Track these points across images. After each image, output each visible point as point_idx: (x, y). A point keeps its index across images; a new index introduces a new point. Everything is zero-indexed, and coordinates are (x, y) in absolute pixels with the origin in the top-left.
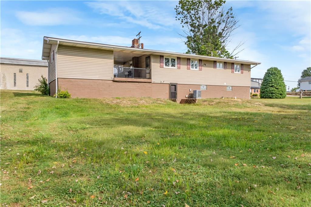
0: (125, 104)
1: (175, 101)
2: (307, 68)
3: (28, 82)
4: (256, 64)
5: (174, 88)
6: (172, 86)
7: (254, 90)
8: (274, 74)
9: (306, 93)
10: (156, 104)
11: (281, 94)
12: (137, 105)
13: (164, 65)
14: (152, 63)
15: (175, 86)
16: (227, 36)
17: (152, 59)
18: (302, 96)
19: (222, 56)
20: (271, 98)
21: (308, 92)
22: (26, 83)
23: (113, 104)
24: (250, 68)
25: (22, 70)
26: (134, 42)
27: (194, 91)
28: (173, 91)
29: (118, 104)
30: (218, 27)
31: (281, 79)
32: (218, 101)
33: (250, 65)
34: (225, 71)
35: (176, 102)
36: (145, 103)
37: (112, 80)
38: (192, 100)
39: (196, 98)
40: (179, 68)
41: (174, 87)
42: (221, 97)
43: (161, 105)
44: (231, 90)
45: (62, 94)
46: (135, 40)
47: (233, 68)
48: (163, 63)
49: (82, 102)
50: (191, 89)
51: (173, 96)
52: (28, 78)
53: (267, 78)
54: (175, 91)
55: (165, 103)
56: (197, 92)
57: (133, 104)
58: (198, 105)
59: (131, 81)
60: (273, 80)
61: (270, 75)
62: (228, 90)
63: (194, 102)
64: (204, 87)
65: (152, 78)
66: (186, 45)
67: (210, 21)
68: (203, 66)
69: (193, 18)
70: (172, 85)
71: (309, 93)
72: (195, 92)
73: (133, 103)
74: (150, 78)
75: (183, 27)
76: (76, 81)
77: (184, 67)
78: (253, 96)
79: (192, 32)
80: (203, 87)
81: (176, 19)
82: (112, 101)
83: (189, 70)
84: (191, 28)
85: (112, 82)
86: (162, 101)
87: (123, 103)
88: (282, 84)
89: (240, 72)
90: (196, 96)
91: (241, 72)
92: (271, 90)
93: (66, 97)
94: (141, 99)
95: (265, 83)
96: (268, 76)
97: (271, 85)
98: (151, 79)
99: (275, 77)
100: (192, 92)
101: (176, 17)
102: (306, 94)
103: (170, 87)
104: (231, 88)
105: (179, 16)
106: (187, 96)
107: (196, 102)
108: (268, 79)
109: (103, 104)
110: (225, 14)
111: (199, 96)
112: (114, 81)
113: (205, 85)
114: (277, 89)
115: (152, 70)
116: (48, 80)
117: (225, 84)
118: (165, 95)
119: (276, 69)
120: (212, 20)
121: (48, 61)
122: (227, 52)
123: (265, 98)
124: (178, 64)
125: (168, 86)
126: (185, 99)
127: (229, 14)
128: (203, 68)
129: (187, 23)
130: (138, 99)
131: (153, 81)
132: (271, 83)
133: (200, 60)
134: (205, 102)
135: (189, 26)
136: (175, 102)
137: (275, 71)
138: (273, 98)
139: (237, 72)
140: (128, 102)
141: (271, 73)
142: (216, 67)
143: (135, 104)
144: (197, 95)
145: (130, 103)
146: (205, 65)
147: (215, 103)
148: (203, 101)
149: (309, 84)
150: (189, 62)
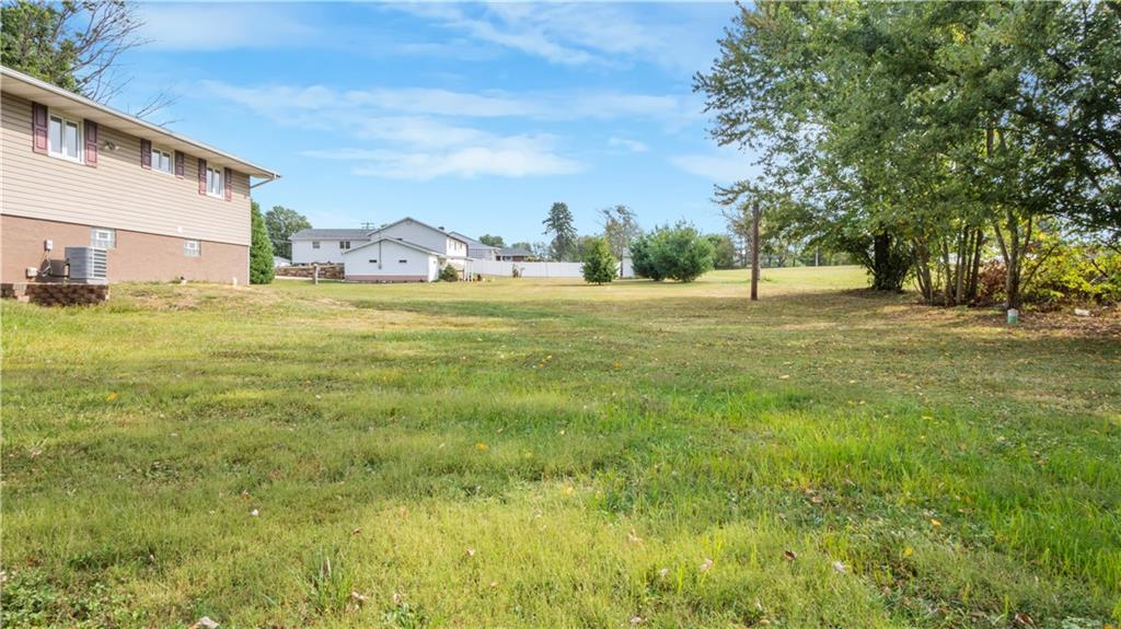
4: (270, 176)
9: (308, 269)
18: (317, 279)
24: (250, 187)
27: (66, 249)
33: (247, 176)
34: (180, 182)
38: (55, 287)
39: (82, 281)
42: (175, 278)
44: (197, 254)
47: (201, 178)
50: (50, 242)
56: (91, 255)
62: (188, 254)
64: (105, 235)
68: (101, 149)
72: (77, 253)
77: (15, 140)
80: (102, 235)
83: (43, 157)
89: (221, 196)
90: (85, 274)
91: (226, 196)
100: (60, 256)
104: (196, 248)
106: (34, 271)
107: (107, 297)
111: (101, 270)
113: (110, 229)
117: (180, 230)
128: (103, 157)
133: (90, 126)
139: (214, 194)
142: (150, 164)
144: (91, 268)
146: (112, 147)
148: (136, 295)
149: (314, 247)
150: (41, 122)
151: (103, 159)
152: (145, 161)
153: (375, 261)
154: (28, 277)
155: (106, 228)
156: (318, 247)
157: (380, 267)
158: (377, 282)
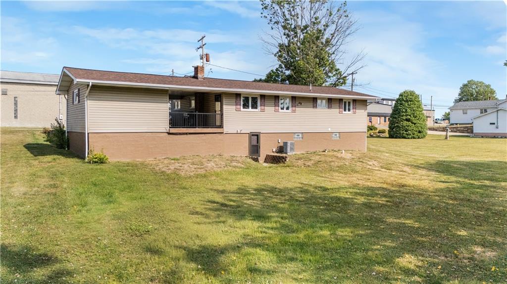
0: (187, 171)
1: (256, 160)
2: (468, 81)
3: (16, 110)
5: (256, 139)
6: (252, 137)
7: (383, 118)
8: (410, 101)
9: (458, 128)
10: (230, 168)
11: (420, 132)
12: (202, 172)
13: (242, 107)
14: (224, 106)
15: (257, 135)
16: (338, 43)
17: (224, 101)
19: (330, 74)
20: (404, 138)
21: (461, 127)
22: (13, 112)
23: (170, 171)
24: (367, 105)
25: (6, 92)
26: (197, 71)
27: (284, 142)
28: (255, 143)
29: (177, 171)
30: (325, 30)
31: (419, 109)
32: (317, 158)
33: (366, 101)
34: (330, 110)
35: (259, 162)
36: (215, 166)
37: (167, 133)
38: (282, 156)
39: (286, 153)
40: (263, 111)
41: (256, 137)
42: (323, 150)
43: (238, 170)
44: (338, 138)
45: (96, 158)
46: (199, 68)
48: (240, 105)
49: (126, 171)
50: (279, 140)
51: (255, 150)
52: (16, 104)
53: (399, 107)
54: (258, 143)
55: (242, 166)
56: (289, 144)
57: (199, 170)
58: (288, 166)
59: (194, 132)
60: (409, 110)
61: (403, 102)
62: (334, 139)
63: (284, 160)
64: (299, 135)
65: (224, 126)
66: (276, 58)
67: (313, 20)
68: (298, 105)
69: (288, 16)
70: (253, 135)
71: (462, 129)
72: (286, 144)
73: (198, 168)
74: (221, 126)
75: (272, 29)
76: (115, 136)
77: (270, 109)
78: (379, 132)
79: (285, 36)
80: (297, 135)
81: (261, 15)
82: (168, 167)
83: (278, 113)
84: (284, 31)
85: (167, 134)
86: (238, 162)
87: (183, 169)
88: (421, 116)
89: (351, 112)
90: (287, 151)
91: (353, 112)
92: (405, 125)
93: (102, 163)
94: (209, 160)
95: (395, 114)
96: (401, 104)
97: (404, 118)
98: (223, 128)
99: (412, 106)
100: (282, 144)
101: (262, 13)
102: (459, 130)
103: (251, 137)
104: (338, 136)
105: (266, 13)
106: (274, 150)
107: (287, 160)
108: (400, 109)
109: (157, 172)
110: (334, 12)
111: (292, 149)
112: (169, 133)
113: (301, 133)
114: (415, 124)
115: (224, 116)
116: (65, 126)
117: (330, 129)
118: (243, 150)
119: (412, 93)
120: (316, 19)
121: (66, 96)
122: (338, 70)
123: (396, 138)
124: (261, 106)
125: (247, 137)
126: (271, 155)
127: (341, 12)
129: (277, 23)
130: (204, 160)
131: (225, 130)
132: (404, 114)
133: (294, 98)
134: (299, 161)
135: (281, 28)
136: (257, 163)
137: (411, 97)
138: (409, 138)
139: (347, 112)
140: (191, 166)
141: (405, 99)
143: (201, 170)
144: (289, 149)
145: (193, 169)
146: (301, 104)
147: (312, 162)
148: (296, 160)
149: (464, 113)
150: (277, 101)
151: (297, 109)
152: (315, 106)
153: (494, 124)
154: (273, 152)
155: (299, 133)
156: (466, 113)
157: (497, 128)
158: (494, 137)
